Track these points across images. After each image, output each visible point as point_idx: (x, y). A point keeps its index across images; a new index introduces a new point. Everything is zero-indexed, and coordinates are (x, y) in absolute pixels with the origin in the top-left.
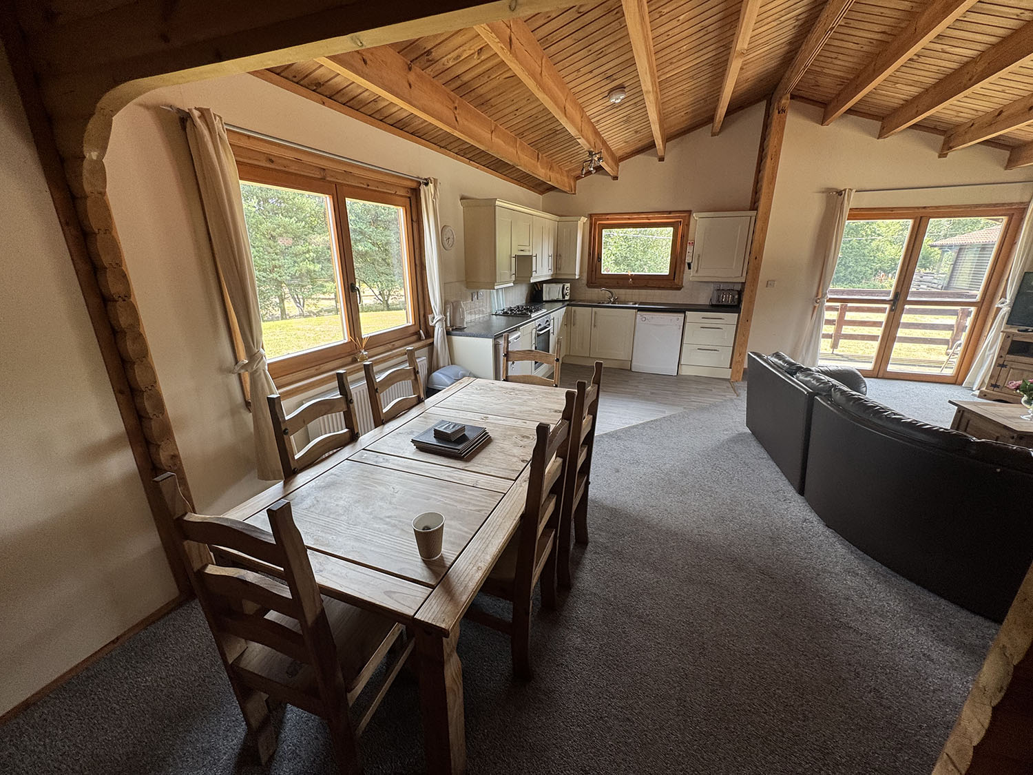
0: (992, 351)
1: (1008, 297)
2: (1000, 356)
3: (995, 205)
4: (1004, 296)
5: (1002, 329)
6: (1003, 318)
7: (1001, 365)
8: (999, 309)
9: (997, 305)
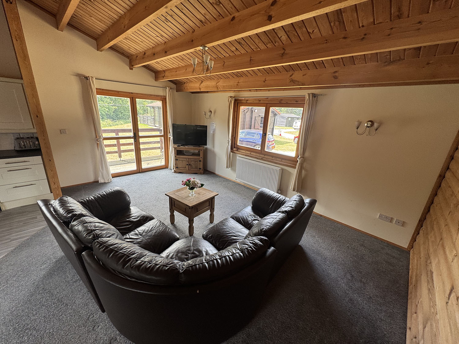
0: (173, 154)
1: (171, 133)
2: (175, 156)
3: (157, 96)
4: (170, 133)
5: (173, 146)
6: (172, 141)
7: (176, 160)
8: (170, 138)
9: (169, 136)
